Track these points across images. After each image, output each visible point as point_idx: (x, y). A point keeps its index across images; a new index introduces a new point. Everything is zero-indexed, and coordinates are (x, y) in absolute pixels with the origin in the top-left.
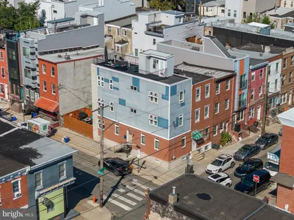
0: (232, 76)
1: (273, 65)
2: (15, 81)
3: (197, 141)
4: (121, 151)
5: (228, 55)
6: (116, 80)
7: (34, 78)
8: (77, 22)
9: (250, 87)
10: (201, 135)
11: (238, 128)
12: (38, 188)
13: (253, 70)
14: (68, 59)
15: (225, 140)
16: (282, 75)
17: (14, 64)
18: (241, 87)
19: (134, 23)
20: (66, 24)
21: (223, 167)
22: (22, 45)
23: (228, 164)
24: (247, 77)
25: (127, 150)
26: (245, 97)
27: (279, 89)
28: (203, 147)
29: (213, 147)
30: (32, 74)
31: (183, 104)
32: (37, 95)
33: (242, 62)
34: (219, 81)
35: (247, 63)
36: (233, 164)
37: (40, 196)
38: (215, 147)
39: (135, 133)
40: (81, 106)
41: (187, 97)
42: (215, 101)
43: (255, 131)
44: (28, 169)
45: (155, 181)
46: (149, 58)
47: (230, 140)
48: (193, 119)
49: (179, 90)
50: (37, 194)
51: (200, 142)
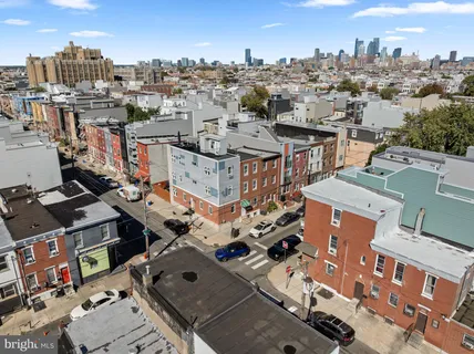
0: (278, 156)
1: (315, 150)
2: (125, 159)
3: (246, 208)
4: (186, 214)
5: (278, 140)
6: (183, 157)
7: (135, 156)
8: (173, 117)
9: (294, 166)
10: (249, 204)
11: (283, 199)
12: (78, 247)
13: (297, 153)
14: (157, 142)
15: (272, 207)
16: (324, 158)
17: (124, 146)
18: (286, 165)
19: (219, 121)
20: (166, 118)
21: (263, 232)
22: (127, 132)
23: (269, 229)
24: (291, 158)
25: (190, 213)
26: (290, 174)
27: (320, 169)
28: (251, 214)
29: (261, 213)
30: (134, 153)
31: (231, 178)
32: (137, 170)
33: (287, 145)
34: (265, 160)
35: (291, 147)
36: (273, 229)
37: (80, 254)
38: (263, 213)
39: (196, 200)
40: (164, 180)
41: (236, 171)
42: (263, 176)
43: (299, 202)
44: (63, 230)
45: (204, 241)
46: (208, 139)
47: (276, 208)
48: (242, 190)
49: (227, 166)
50: (76, 252)
51: (249, 209)
